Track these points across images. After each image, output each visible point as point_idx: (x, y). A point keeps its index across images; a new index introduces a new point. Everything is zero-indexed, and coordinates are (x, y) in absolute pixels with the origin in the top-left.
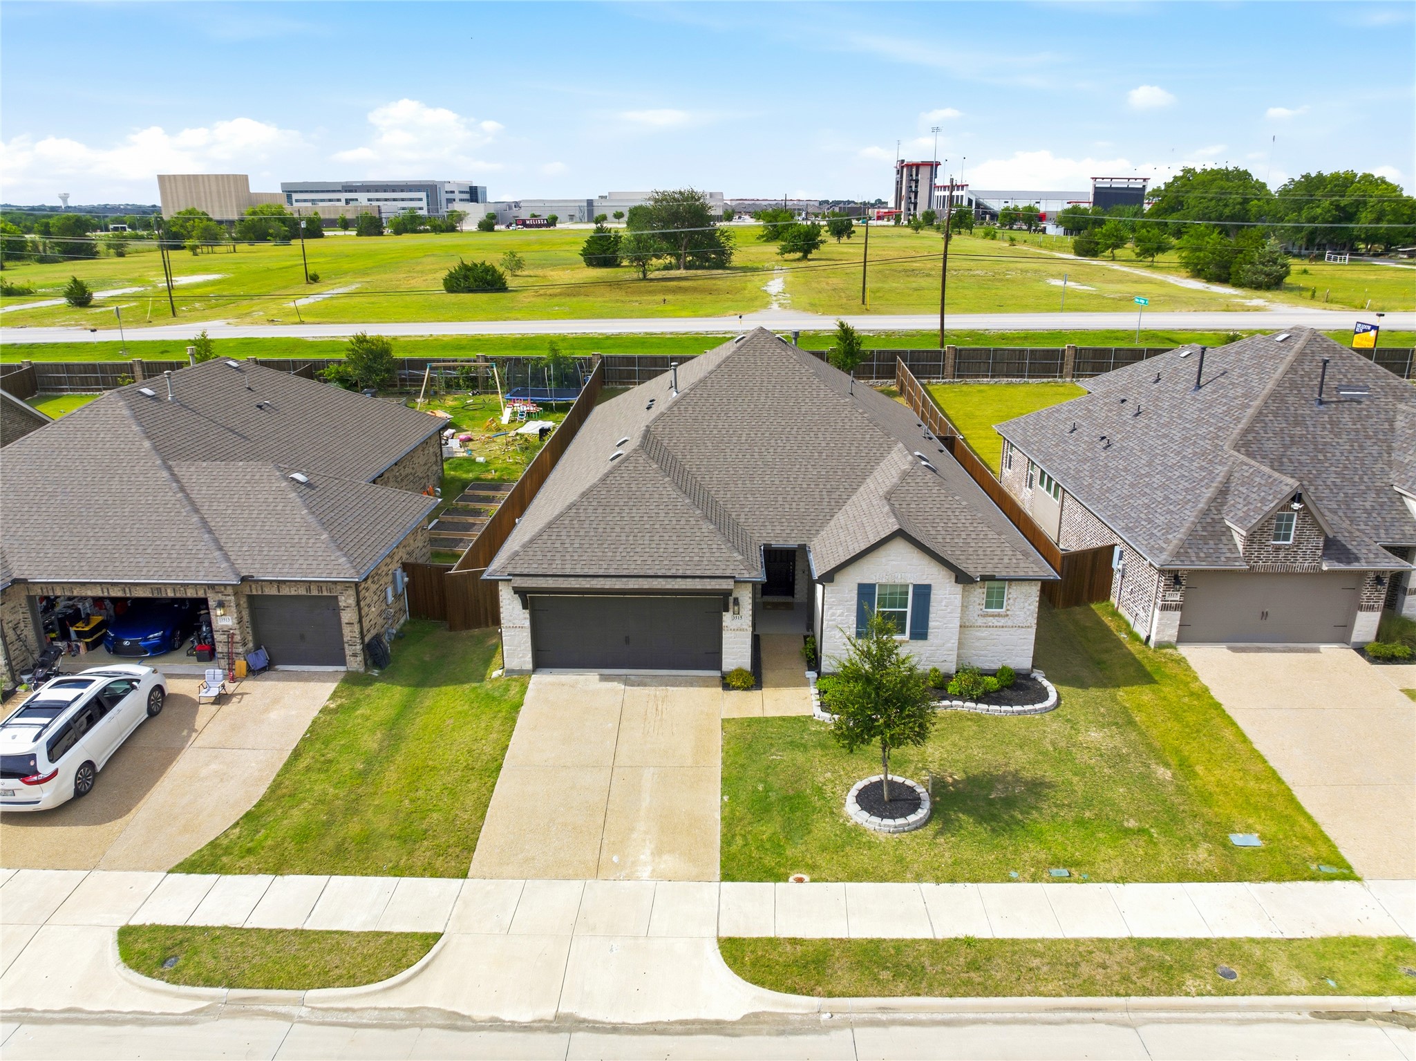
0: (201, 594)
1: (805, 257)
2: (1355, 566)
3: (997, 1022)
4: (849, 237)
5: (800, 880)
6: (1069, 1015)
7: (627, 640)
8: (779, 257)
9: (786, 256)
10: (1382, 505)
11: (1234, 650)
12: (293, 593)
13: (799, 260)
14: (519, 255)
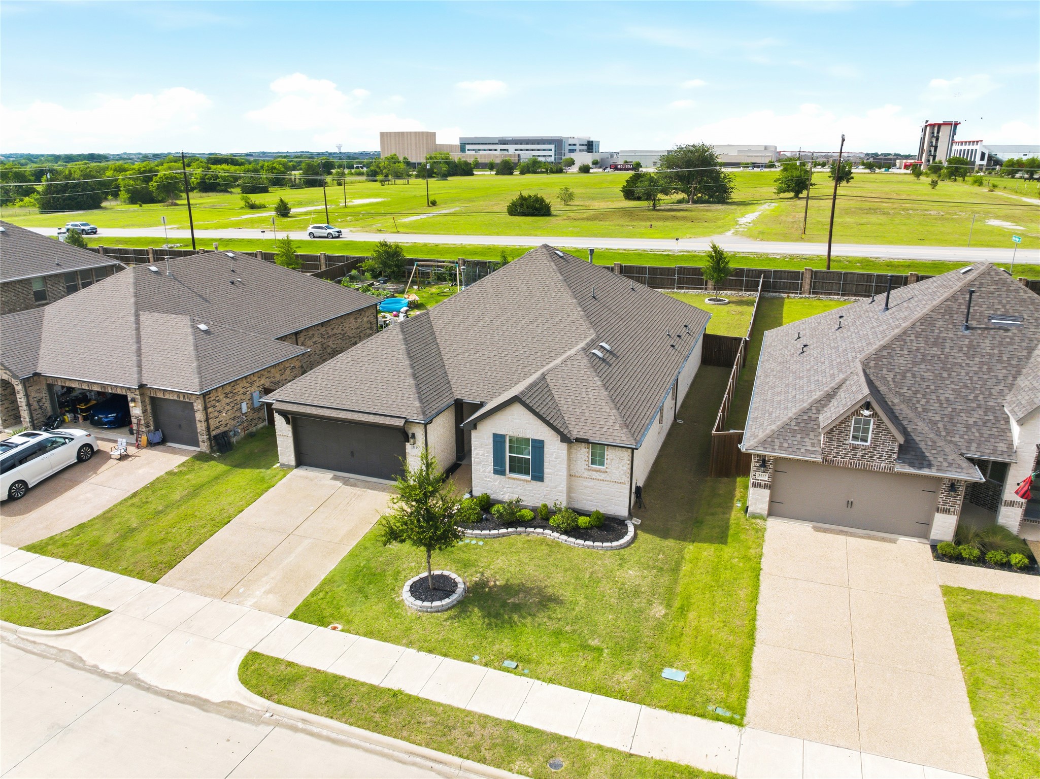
0: (124, 393)
1: (797, 196)
2: (926, 472)
3: (367, 750)
4: (848, 182)
5: (334, 628)
6: (418, 760)
7: (352, 454)
8: (776, 196)
9: (782, 195)
12: (171, 398)
13: (791, 198)
14: (571, 190)
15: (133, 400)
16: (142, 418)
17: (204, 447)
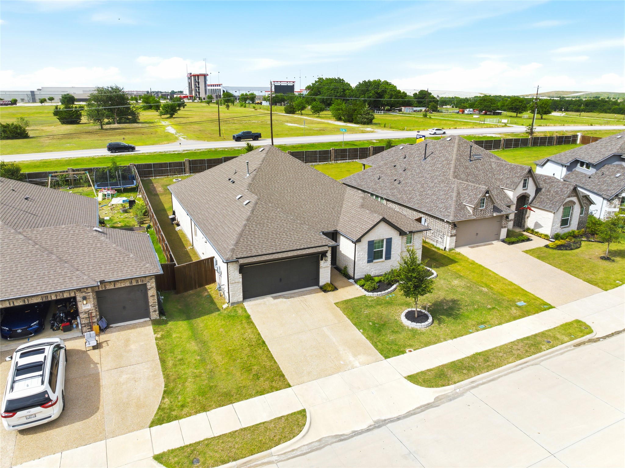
0: (72, 295)
1: (171, 117)
4: (184, 107)
5: (410, 351)
6: (521, 366)
7: (281, 280)
8: (159, 117)
9: (163, 116)
10: (499, 193)
11: (472, 247)
12: (123, 286)
13: (168, 118)
14: (26, 119)
15: (84, 298)
16: (94, 311)
17: (155, 315)
